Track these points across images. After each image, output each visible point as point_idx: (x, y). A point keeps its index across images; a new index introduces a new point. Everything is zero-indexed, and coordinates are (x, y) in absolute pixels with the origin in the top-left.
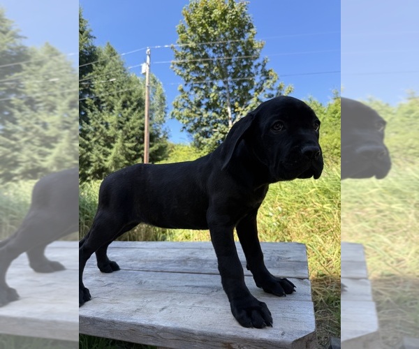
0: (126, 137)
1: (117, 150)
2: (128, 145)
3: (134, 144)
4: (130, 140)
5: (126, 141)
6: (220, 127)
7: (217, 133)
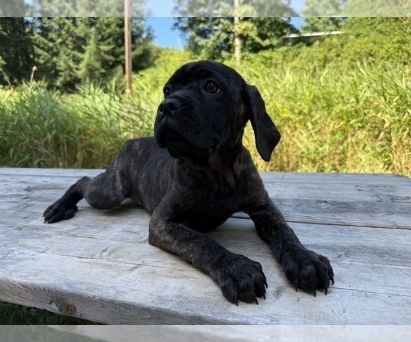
0: (100, 37)
1: (90, 55)
2: (104, 48)
3: (111, 47)
4: (106, 42)
5: (102, 43)
6: (223, 23)
7: (219, 32)
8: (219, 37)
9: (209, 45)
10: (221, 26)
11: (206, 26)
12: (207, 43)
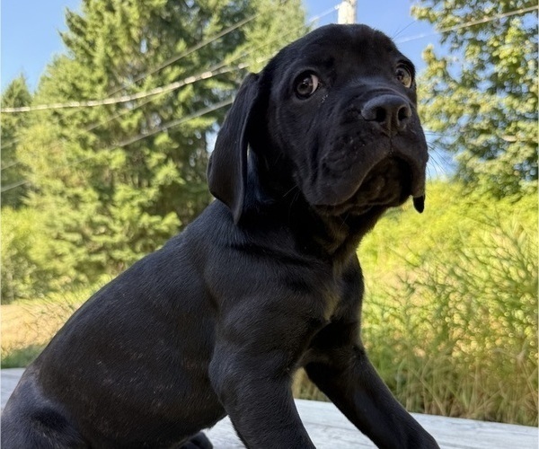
6: (523, 130)
7: (516, 145)
8: (515, 155)
9: (494, 172)
10: (520, 134)
11: (492, 138)
12: (490, 168)
